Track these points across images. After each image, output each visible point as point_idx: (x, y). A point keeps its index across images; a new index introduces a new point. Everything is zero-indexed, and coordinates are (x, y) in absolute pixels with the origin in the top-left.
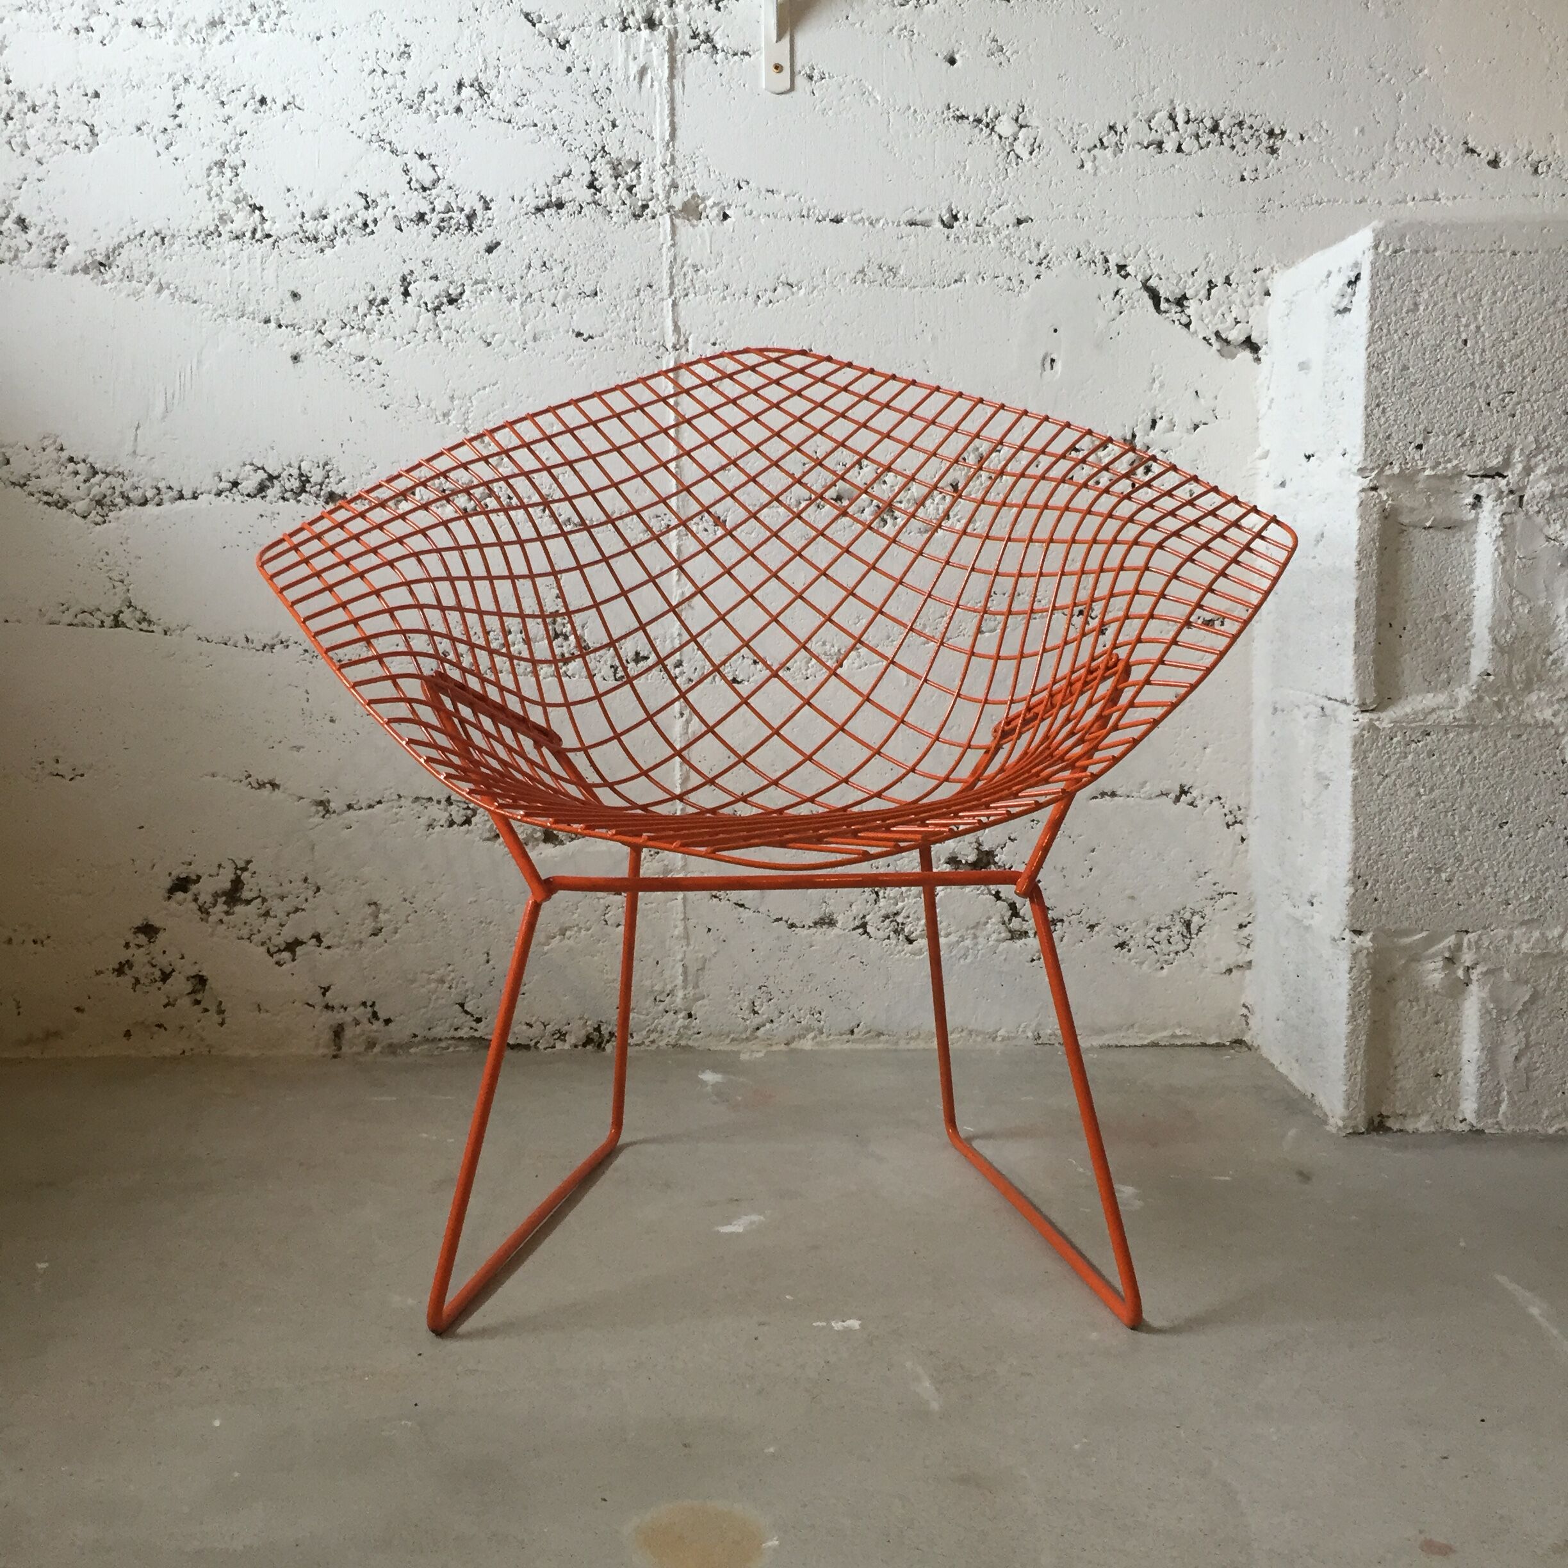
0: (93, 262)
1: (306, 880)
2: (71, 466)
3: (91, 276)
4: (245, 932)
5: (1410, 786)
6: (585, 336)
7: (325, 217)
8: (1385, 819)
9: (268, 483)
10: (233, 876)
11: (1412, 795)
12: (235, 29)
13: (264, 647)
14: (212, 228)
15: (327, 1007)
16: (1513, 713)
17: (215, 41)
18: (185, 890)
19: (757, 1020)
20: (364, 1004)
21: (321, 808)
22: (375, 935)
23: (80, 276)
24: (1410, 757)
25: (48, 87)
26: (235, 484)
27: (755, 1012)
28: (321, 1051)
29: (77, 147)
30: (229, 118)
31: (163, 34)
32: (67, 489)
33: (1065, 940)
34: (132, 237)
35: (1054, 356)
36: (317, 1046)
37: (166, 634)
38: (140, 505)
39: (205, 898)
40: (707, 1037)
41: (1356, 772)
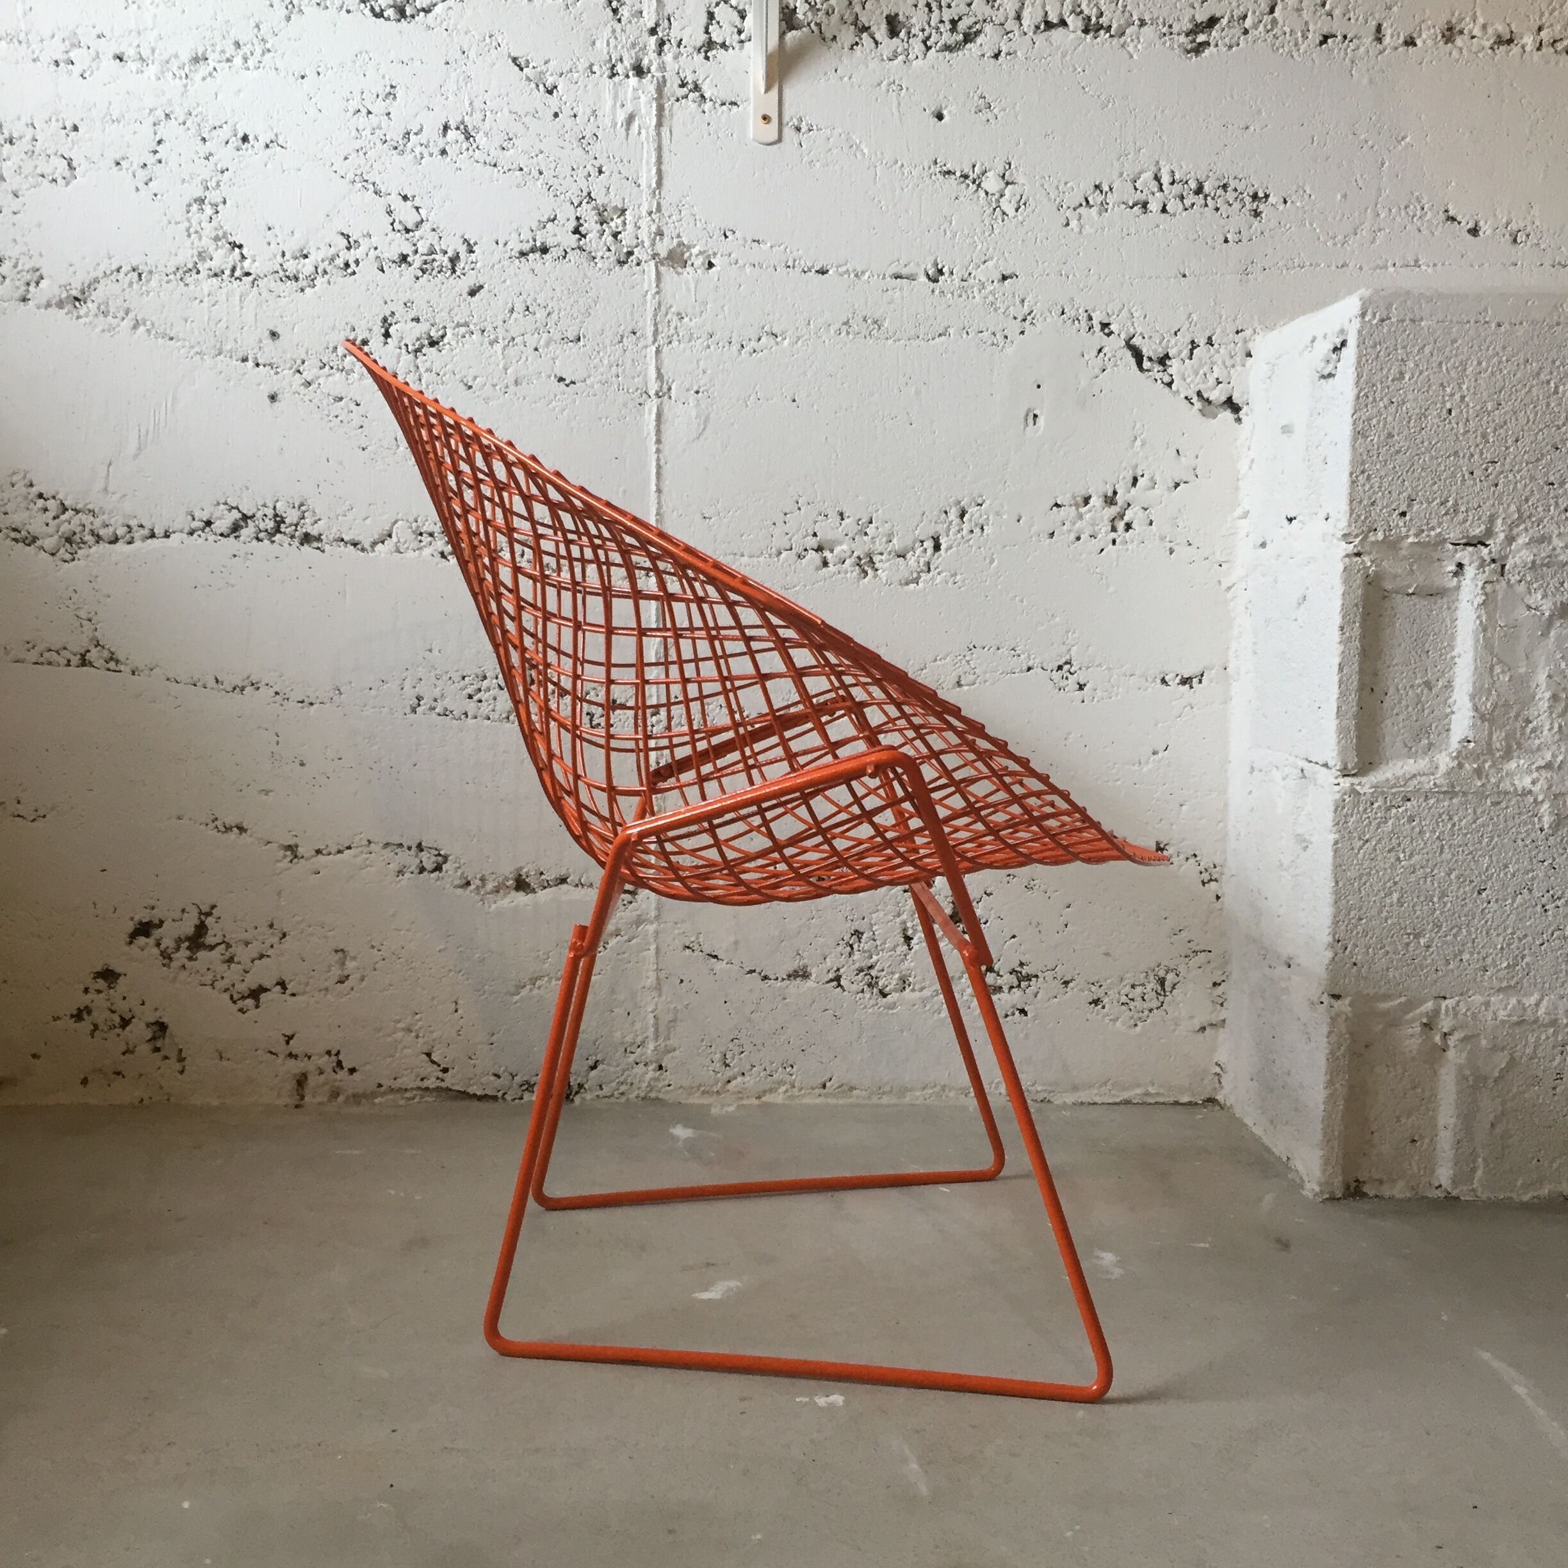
0: (68, 297)
1: (271, 926)
2: (40, 503)
3: (66, 310)
4: (208, 978)
5: (1389, 851)
6: (567, 382)
7: (306, 257)
8: (1365, 884)
9: (243, 524)
10: (197, 922)
11: (1392, 860)
12: (218, 66)
13: (234, 689)
14: (190, 266)
15: (291, 1055)
16: (1493, 780)
17: (198, 77)
18: (147, 935)
19: (729, 1073)
20: (329, 1053)
21: (289, 853)
22: (341, 982)
23: (53, 310)
24: (1390, 822)
25: (25, 119)
26: (209, 523)
27: (727, 1065)
28: (283, 1100)
29: (54, 180)
30: (210, 154)
31: (145, 68)
32: (36, 525)
33: (1039, 996)
34: (108, 272)
35: (1037, 412)
36: (279, 1095)
37: (133, 673)
38: (111, 543)
39: (168, 942)
40: (675, 1089)
41: (1337, 836)
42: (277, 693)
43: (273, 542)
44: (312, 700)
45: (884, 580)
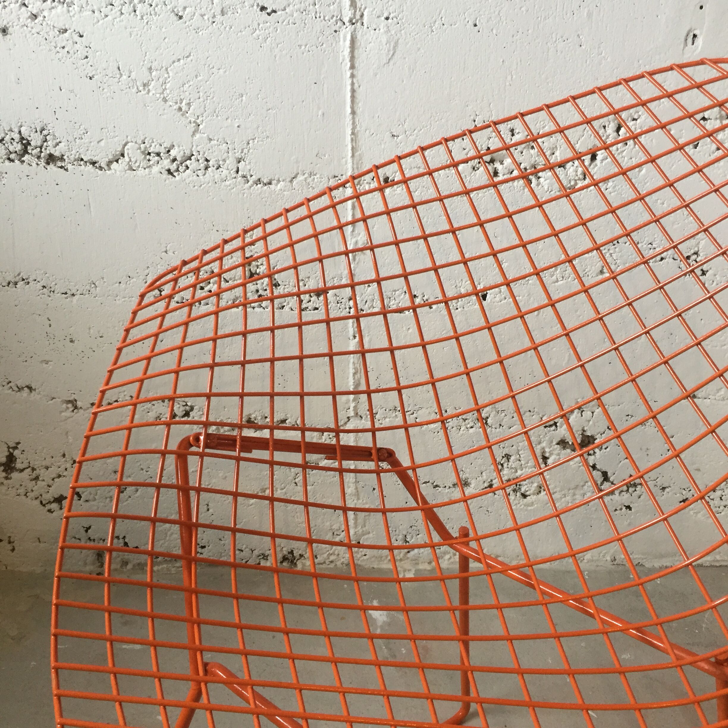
1: (64, 455)
4: (22, 491)
6: (269, 11)
10: (7, 454)
13: (9, 283)
15: (90, 539)
20: (117, 537)
21: (70, 405)
22: (121, 492)
27: (407, 542)
28: (89, 568)
36: (85, 564)
40: (370, 558)
42: (44, 287)
43: (24, 161)
44: (74, 291)
45: (546, 188)
